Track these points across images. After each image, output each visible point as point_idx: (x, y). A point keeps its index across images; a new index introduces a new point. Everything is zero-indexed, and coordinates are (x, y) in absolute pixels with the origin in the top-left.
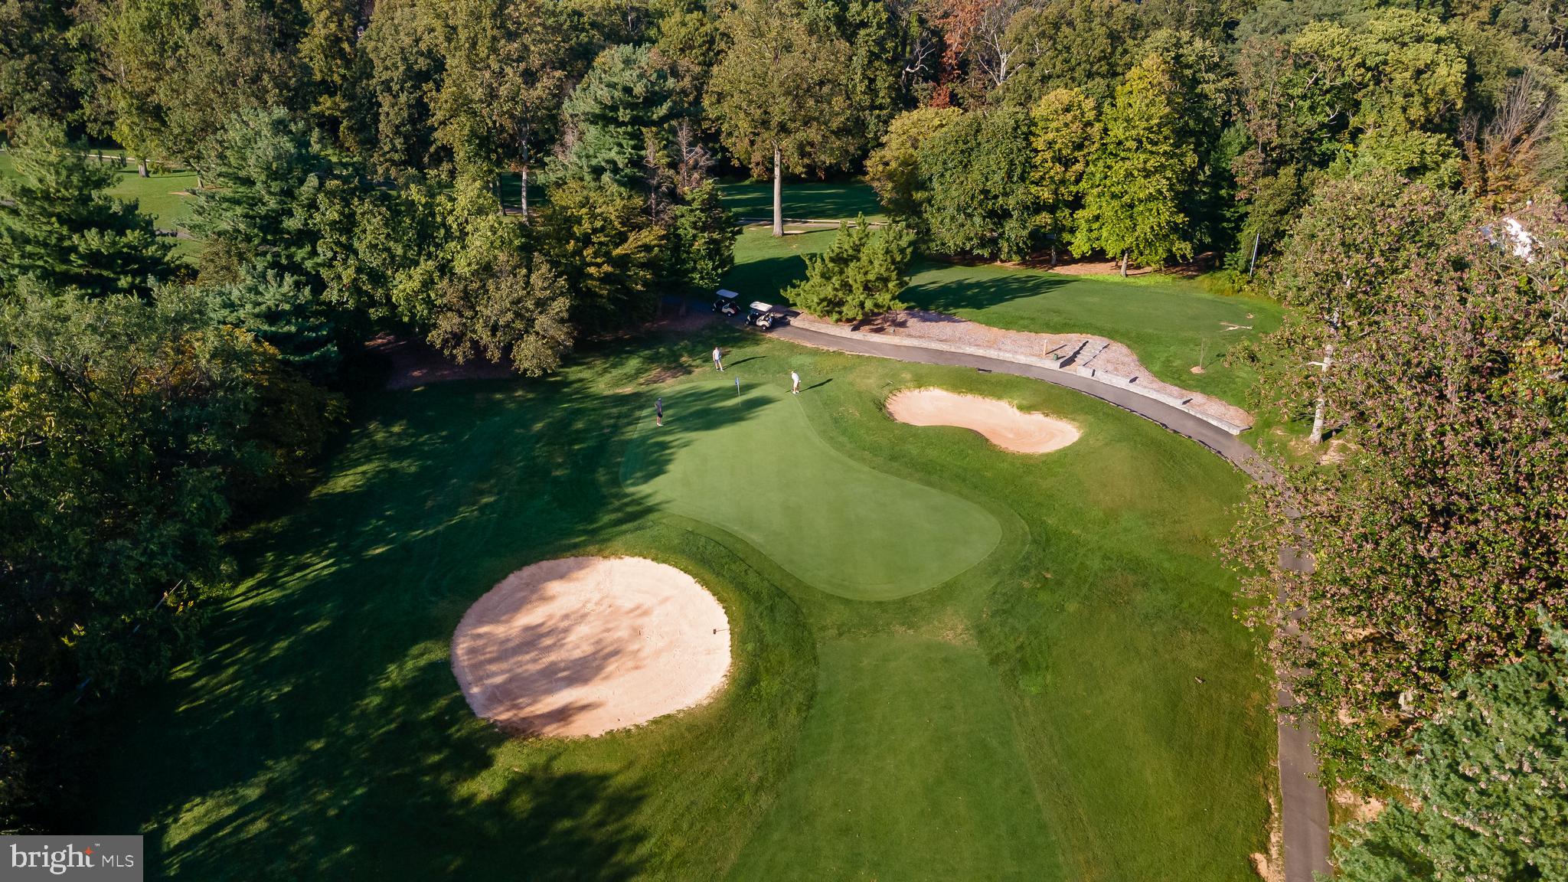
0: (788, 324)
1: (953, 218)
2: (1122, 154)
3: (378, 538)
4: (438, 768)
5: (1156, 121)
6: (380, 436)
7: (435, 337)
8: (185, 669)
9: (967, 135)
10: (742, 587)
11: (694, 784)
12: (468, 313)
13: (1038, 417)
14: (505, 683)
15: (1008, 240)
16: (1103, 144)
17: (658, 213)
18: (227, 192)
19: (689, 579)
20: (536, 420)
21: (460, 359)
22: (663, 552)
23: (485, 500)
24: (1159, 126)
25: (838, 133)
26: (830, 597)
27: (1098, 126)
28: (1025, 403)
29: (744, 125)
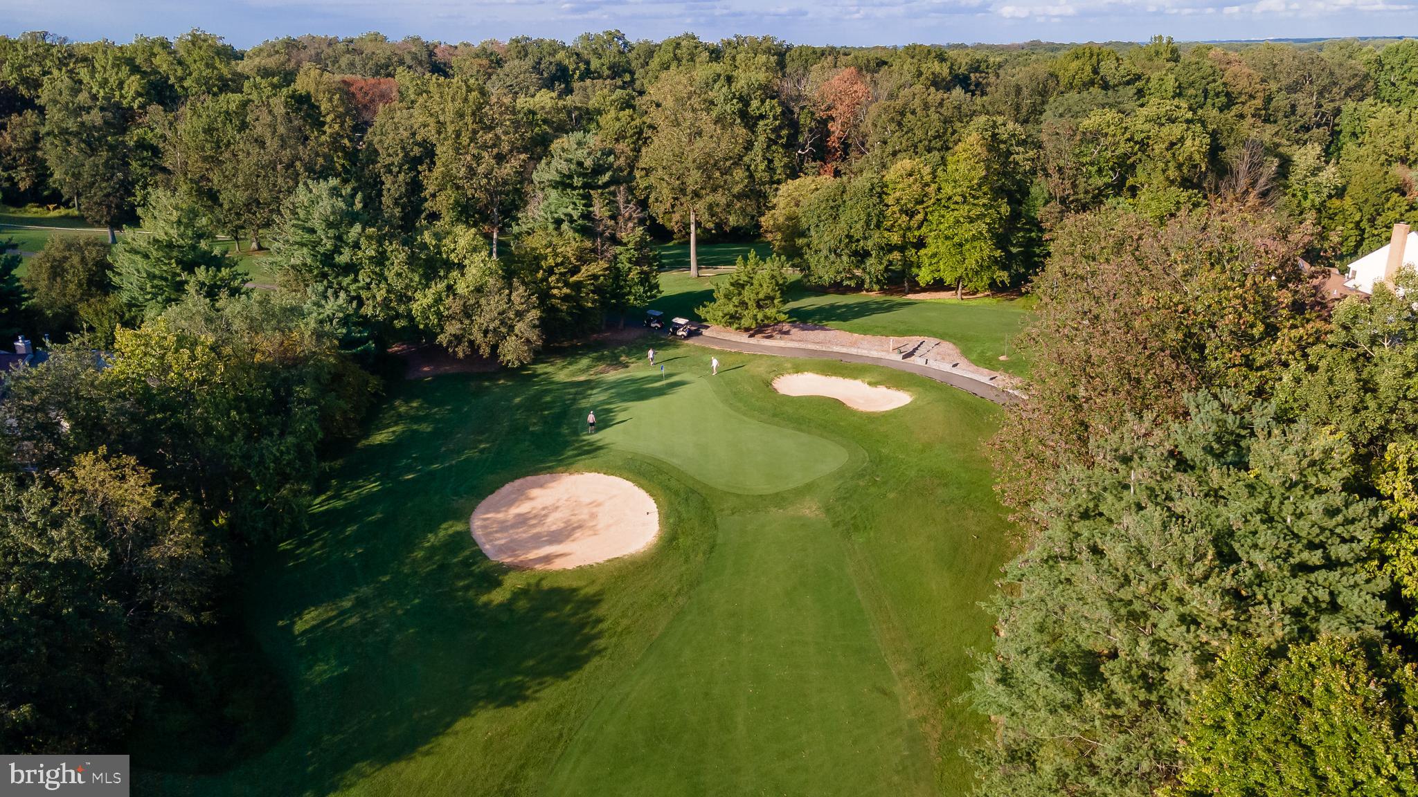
0: (701, 334)
1: (826, 257)
2: (952, 207)
3: (409, 469)
4: (467, 588)
5: (976, 181)
6: (403, 409)
7: (443, 339)
8: (290, 544)
9: (835, 195)
10: (667, 488)
11: (635, 592)
12: (467, 322)
13: (882, 389)
14: (507, 543)
15: (869, 273)
16: (938, 200)
17: (602, 252)
18: (298, 239)
19: (630, 484)
20: (516, 396)
21: (461, 355)
22: (610, 470)
23: (482, 446)
24: (980, 186)
25: (739, 197)
26: (726, 493)
27: (934, 187)
28: (873, 380)
29: (666, 192)
